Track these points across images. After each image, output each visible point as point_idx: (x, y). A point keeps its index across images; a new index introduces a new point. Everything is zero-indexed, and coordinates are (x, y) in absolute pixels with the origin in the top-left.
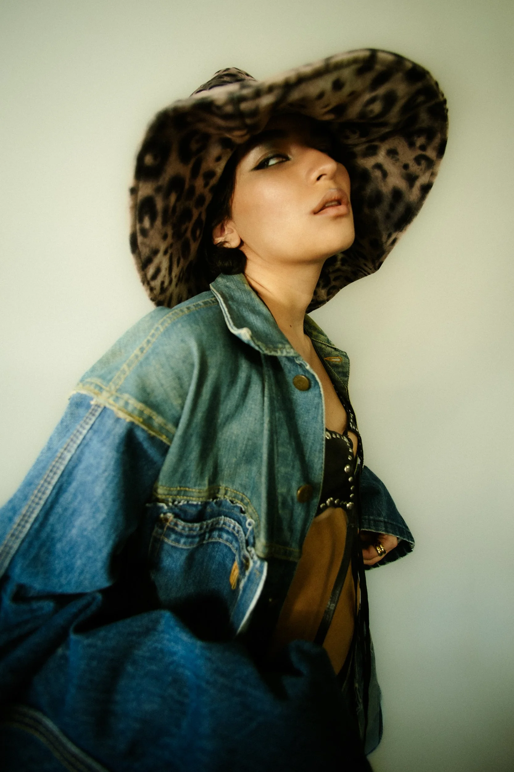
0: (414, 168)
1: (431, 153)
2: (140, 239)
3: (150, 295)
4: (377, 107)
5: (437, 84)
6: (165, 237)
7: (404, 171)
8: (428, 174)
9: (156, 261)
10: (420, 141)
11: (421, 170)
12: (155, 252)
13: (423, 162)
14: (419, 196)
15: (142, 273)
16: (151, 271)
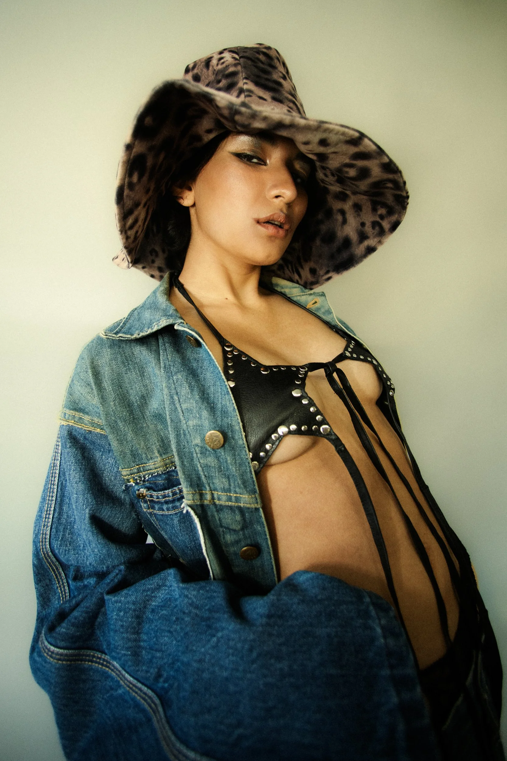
0: (368, 229)
1: (386, 225)
2: (126, 192)
3: (124, 243)
4: (352, 173)
5: (405, 183)
6: (147, 191)
7: (360, 227)
8: (376, 240)
9: (136, 213)
10: (382, 211)
11: (373, 233)
12: (137, 205)
13: (377, 228)
14: (363, 253)
15: (123, 223)
16: (130, 221)
